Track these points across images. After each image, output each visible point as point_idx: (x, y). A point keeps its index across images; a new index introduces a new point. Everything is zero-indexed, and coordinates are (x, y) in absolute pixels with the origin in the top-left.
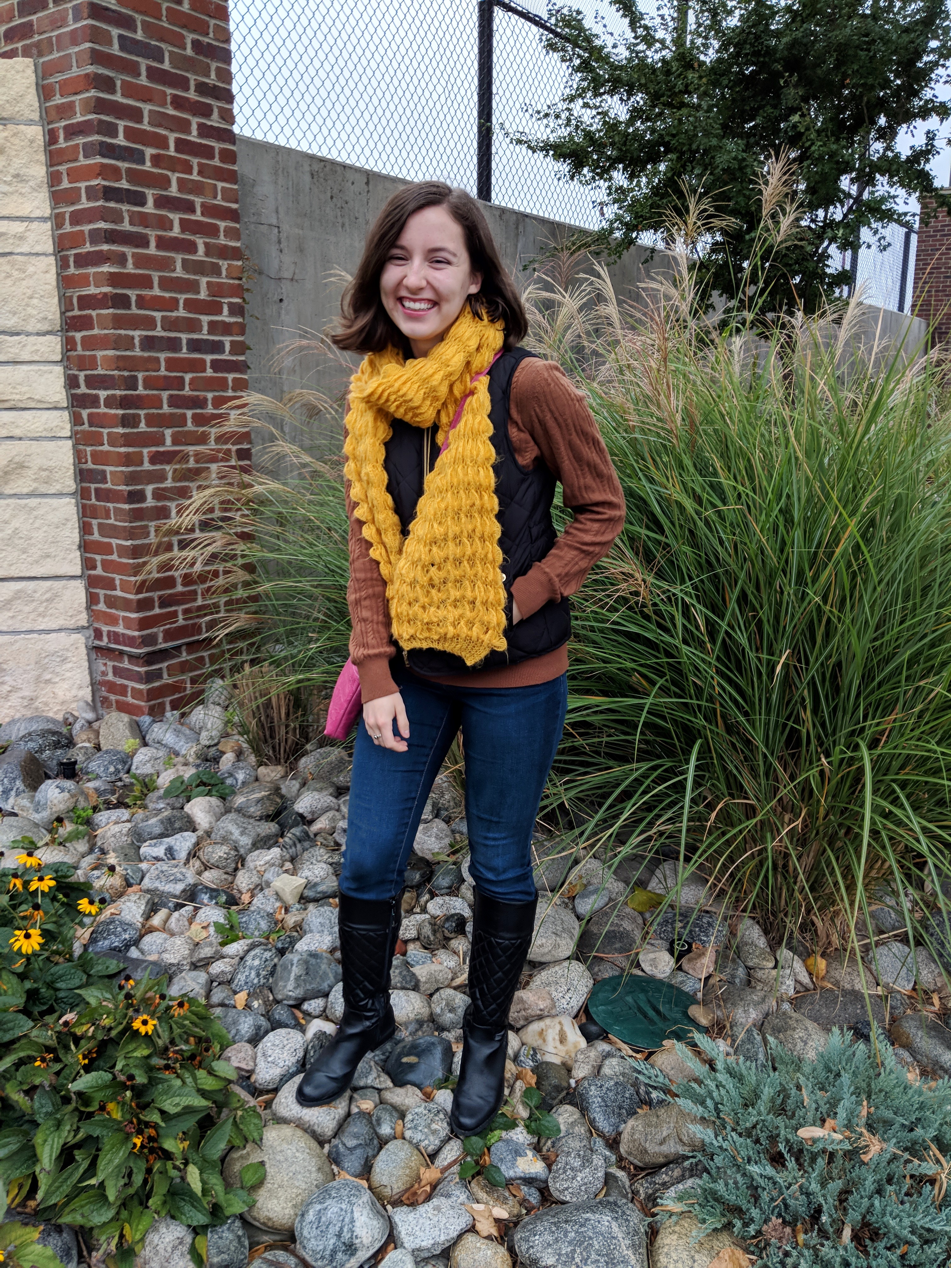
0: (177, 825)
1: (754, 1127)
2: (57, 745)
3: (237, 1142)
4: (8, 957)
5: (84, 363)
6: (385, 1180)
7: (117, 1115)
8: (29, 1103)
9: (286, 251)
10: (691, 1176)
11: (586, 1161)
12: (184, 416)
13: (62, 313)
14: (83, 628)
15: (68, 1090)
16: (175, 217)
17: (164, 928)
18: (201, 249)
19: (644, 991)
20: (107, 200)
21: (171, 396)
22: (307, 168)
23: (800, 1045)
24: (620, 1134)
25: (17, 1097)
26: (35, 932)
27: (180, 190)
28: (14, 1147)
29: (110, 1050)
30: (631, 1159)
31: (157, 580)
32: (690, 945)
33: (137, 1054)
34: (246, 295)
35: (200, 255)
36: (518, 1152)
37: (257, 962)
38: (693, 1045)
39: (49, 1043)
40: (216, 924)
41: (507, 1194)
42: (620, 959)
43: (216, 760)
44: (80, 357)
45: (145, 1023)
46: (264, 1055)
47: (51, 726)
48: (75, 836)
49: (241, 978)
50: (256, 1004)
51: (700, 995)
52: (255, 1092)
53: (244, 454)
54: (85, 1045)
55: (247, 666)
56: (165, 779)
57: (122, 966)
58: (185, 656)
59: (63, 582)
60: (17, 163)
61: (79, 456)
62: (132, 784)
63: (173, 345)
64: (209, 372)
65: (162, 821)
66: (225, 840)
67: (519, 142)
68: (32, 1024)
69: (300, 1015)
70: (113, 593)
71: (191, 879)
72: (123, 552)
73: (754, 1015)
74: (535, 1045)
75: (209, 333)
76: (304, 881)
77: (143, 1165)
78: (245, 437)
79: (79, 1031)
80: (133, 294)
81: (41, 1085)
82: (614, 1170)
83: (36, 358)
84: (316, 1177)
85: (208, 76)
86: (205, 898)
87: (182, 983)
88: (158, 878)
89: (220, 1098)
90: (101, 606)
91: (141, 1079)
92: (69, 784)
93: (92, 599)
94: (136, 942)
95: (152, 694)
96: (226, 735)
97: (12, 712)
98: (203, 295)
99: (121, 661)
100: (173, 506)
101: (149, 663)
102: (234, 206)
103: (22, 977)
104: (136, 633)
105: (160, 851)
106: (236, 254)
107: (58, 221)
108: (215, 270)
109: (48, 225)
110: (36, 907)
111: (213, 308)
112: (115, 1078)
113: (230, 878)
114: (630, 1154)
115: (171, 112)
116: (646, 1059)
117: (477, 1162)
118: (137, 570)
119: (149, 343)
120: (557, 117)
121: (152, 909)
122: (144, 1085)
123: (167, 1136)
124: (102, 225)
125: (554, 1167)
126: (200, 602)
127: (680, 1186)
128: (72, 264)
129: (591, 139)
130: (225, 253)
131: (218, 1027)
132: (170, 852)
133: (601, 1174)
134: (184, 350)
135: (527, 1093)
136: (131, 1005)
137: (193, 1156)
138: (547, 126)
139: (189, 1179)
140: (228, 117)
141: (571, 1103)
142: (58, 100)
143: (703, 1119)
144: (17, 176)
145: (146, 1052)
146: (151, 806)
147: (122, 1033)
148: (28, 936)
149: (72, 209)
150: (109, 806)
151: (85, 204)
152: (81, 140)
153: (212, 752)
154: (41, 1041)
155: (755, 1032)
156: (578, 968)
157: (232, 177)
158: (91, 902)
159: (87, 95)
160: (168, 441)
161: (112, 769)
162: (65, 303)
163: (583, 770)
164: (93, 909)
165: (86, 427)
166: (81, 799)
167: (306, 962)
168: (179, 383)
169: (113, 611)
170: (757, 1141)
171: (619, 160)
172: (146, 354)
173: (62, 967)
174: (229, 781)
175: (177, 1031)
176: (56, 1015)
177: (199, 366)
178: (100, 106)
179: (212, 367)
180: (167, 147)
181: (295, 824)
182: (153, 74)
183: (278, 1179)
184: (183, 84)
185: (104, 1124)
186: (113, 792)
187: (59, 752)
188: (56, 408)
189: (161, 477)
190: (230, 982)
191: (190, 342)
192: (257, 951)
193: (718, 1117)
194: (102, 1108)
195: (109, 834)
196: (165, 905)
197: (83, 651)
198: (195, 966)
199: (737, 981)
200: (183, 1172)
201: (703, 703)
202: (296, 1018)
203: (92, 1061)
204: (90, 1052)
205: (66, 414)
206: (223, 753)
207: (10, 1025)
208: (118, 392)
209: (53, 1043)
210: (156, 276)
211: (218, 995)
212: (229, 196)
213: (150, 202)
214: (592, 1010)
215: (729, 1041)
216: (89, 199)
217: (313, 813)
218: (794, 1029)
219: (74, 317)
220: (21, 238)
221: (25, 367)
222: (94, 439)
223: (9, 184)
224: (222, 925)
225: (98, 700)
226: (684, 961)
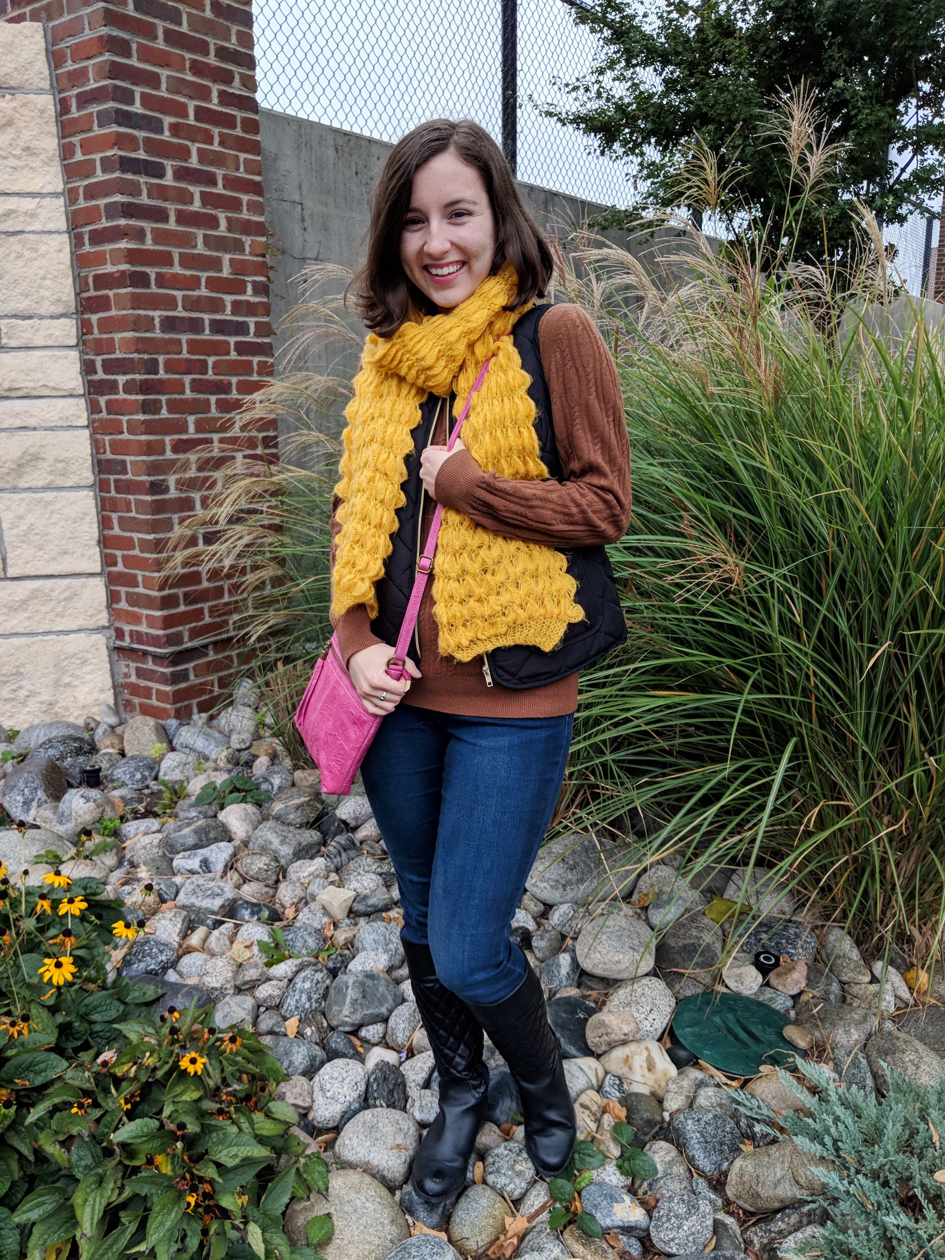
0: (212, 835)
1: (882, 1167)
2: (79, 752)
3: (301, 1193)
4: (38, 988)
5: (100, 347)
6: (466, 1232)
7: (167, 1169)
8: (65, 1156)
9: (309, 229)
10: (809, 1223)
11: (692, 1208)
12: (208, 401)
13: (77, 295)
14: (104, 627)
15: (110, 1141)
16: (196, 190)
17: (203, 948)
18: (223, 224)
19: (732, 1010)
20: (123, 171)
21: (194, 380)
22: (331, 142)
23: (911, 1069)
24: (725, 1174)
25: (53, 1149)
26: (66, 960)
27: (200, 161)
28: (49, 1207)
29: (155, 1093)
30: (741, 1203)
31: (184, 575)
32: (777, 959)
33: (186, 1097)
34: (271, 273)
35: (222, 230)
36: (613, 1199)
37: (307, 985)
38: (794, 1070)
39: (87, 1086)
40: (260, 942)
41: (605, 1246)
42: (704, 976)
43: (249, 764)
44: (98, 341)
45: (193, 1061)
46: (322, 1089)
47: (72, 732)
48: (102, 849)
49: (291, 1003)
50: (308, 1031)
51: (793, 1013)
52: (314, 1131)
53: (268, 442)
54: (128, 1089)
55: (280, 664)
56: (196, 786)
57: (160, 992)
58: (212, 656)
59: (83, 580)
60: (27, 135)
61: (97, 446)
62: (160, 791)
63: (195, 326)
64: (233, 355)
65: (196, 832)
66: (264, 850)
67: (549, 114)
68: (65, 1064)
69: (357, 1042)
70: (136, 590)
71: (229, 893)
72: (145, 546)
73: (856, 1035)
74: (620, 1073)
75: (233, 314)
76: (352, 894)
77: (198, 1226)
78: (272, 424)
79: (119, 1072)
80: (152, 272)
81: (80, 1135)
82: (722, 1216)
83: (50, 343)
84: (390, 1231)
85: (228, 40)
86: (246, 914)
87: (227, 1009)
88: (194, 892)
89: (279, 1143)
90: (123, 605)
91: (193, 1128)
92: (94, 793)
93: (113, 597)
94: (173, 964)
95: (178, 696)
96: (257, 737)
97: (30, 718)
98: (226, 272)
99: (145, 662)
100: (197, 496)
101: (174, 663)
102: (257, 178)
103: (53, 1010)
104: (161, 632)
105: (194, 863)
106: (259, 229)
107: (71, 196)
108: (239, 246)
109: (61, 201)
110: (67, 933)
111: (237, 287)
112: (162, 1126)
113: (271, 892)
114: (739, 1197)
115: (190, 78)
116: (742, 1087)
117: (567, 1209)
118: (159, 565)
119: (170, 324)
120: (587, 90)
121: (190, 927)
122: (196, 1134)
123: (224, 1192)
124: (118, 198)
125: (655, 1214)
126: (226, 598)
127: (799, 1235)
128: (87, 241)
129: (624, 112)
130: (248, 228)
131: (270, 1059)
132: (205, 864)
133: (710, 1222)
134: (207, 331)
135: (617, 1129)
136: (177, 1041)
137: (253, 1212)
138: (576, 99)
139: (250, 1239)
140: (251, 84)
141: (666, 1139)
142: (70, 66)
143: (822, 1158)
144: (27, 149)
145: (196, 1095)
146: (182, 814)
147: (169, 1074)
148: (58, 965)
149: (86, 183)
150: (137, 816)
151: (100, 176)
152: (94, 109)
153: (244, 756)
154: (77, 1083)
155: (860, 1056)
156: (658, 985)
157: (255, 148)
158: (128, 926)
159: (101, 59)
160: (192, 428)
161: (138, 776)
162: (80, 284)
163: (660, 771)
164: (130, 934)
165: (104, 415)
166: (108, 809)
167: (362, 984)
168: (202, 367)
169: (136, 609)
170: (886, 1184)
171: (653, 133)
172: (167, 336)
173: (97, 997)
174: (264, 787)
175: (229, 1069)
176: (92, 1052)
177: (222, 348)
178: (116, 71)
179: (236, 350)
180: (186, 116)
181: (339, 832)
182: (170, 37)
183: (347, 1234)
184: (202, 47)
185: (152, 1181)
186: (140, 801)
187: (81, 759)
188: (71, 396)
189: (185, 466)
190: (278, 1007)
191: (213, 322)
192: (307, 972)
193: (839, 1156)
194: (150, 1161)
195: (139, 846)
196: (202, 922)
197: (105, 652)
198: (239, 990)
199: (832, 997)
200: (244, 1232)
201: (798, 698)
202: (354, 1047)
203: (135, 1105)
204: (132, 1096)
205: (82, 402)
206: (256, 757)
207: (42, 1066)
208: (138, 377)
209: (90, 1085)
210: (176, 253)
211: (267, 1022)
212: (251, 167)
213: (169, 173)
214: (678, 1032)
215: (831, 1064)
216: (104, 171)
217: (357, 819)
218: (903, 1051)
219: (90, 298)
220: (33, 215)
221: (38, 353)
222: (114, 428)
223: (18, 157)
224: (267, 944)
225: (120, 703)
226: (772, 976)
